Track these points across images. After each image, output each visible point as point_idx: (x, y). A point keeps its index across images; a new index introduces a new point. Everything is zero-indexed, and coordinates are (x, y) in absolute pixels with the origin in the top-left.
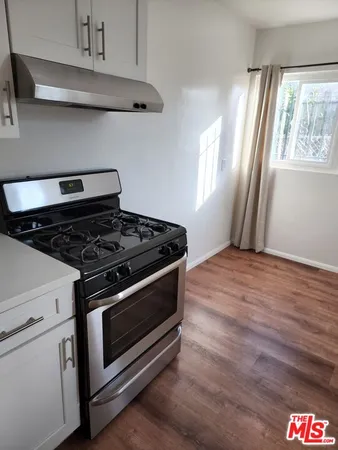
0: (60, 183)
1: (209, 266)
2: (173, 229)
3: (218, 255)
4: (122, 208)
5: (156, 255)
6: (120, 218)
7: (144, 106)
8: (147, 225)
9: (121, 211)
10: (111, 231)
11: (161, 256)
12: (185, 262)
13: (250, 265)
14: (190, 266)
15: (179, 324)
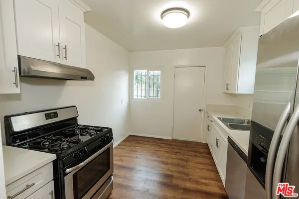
0: (45, 114)
1: (120, 147)
2: (106, 130)
3: (124, 141)
4: (79, 124)
5: (98, 143)
6: (78, 128)
7: (86, 78)
8: (93, 130)
9: (78, 125)
10: (74, 134)
11: (101, 143)
12: (112, 144)
13: (138, 143)
14: (114, 146)
15: (111, 175)
